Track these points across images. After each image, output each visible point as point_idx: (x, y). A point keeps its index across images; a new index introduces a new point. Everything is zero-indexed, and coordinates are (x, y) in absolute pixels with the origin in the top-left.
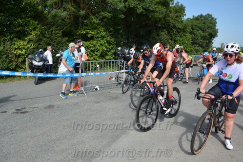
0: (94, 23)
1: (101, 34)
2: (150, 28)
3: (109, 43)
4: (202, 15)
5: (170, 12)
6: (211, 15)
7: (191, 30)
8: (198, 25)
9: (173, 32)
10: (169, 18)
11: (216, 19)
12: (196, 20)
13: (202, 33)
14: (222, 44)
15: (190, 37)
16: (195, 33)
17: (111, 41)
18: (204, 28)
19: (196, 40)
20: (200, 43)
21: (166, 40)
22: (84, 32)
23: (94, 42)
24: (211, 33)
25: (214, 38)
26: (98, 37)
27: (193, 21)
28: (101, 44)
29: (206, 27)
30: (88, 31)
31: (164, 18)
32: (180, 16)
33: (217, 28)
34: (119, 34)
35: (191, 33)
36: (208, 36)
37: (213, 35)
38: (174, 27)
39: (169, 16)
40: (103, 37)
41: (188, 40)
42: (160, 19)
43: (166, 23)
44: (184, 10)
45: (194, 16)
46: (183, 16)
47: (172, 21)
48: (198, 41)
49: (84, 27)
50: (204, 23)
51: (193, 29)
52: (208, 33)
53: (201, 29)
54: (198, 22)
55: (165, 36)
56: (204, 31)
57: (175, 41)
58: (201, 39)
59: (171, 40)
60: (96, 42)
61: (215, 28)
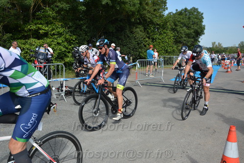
0: (49, 16)
1: (57, 30)
2: (122, 24)
3: (69, 42)
4: (186, 9)
5: (147, 4)
6: (197, 9)
7: (174, 27)
8: (182, 21)
9: (151, 28)
10: (145, 12)
11: (202, 14)
12: (179, 15)
13: (187, 31)
14: (214, 44)
15: (172, 35)
16: (178, 30)
17: (72, 40)
18: (188, 24)
19: (180, 38)
20: (184, 42)
21: (142, 38)
22: (34, 27)
23: (49, 40)
24: (197, 30)
25: (200, 35)
26: (54, 34)
27: (176, 16)
28: (58, 43)
29: (191, 23)
30: (40, 26)
31: (138, 11)
32: (159, 9)
33: (203, 24)
34: (81, 30)
35: (173, 30)
36: (193, 33)
37: (199, 32)
38: (152, 22)
39: (145, 9)
40: (60, 34)
41: (170, 38)
42: (133, 13)
43: (141, 17)
44: (165, 3)
45: (177, 10)
46: (165, 11)
47: (148, 15)
48: (182, 40)
49: (36, 21)
50: (189, 18)
51: (176, 25)
52: (193, 31)
53: (185, 25)
54: (181, 17)
55: (141, 33)
56: (188, 28)
57: (153, 39)
58: (185, 37)
59: (149, 38)
60: (51, 40)
61: (201, 24)
